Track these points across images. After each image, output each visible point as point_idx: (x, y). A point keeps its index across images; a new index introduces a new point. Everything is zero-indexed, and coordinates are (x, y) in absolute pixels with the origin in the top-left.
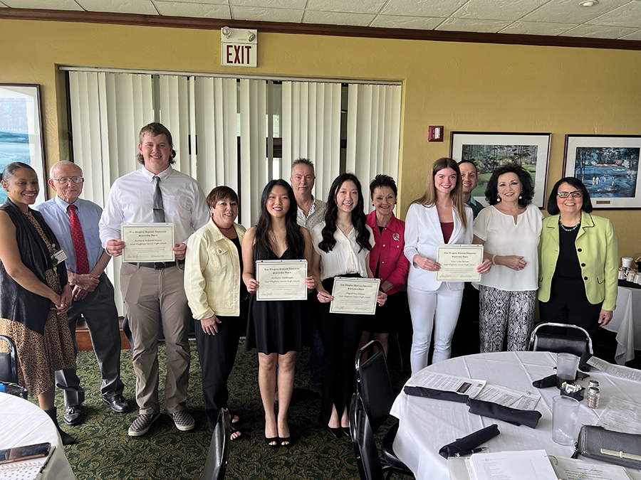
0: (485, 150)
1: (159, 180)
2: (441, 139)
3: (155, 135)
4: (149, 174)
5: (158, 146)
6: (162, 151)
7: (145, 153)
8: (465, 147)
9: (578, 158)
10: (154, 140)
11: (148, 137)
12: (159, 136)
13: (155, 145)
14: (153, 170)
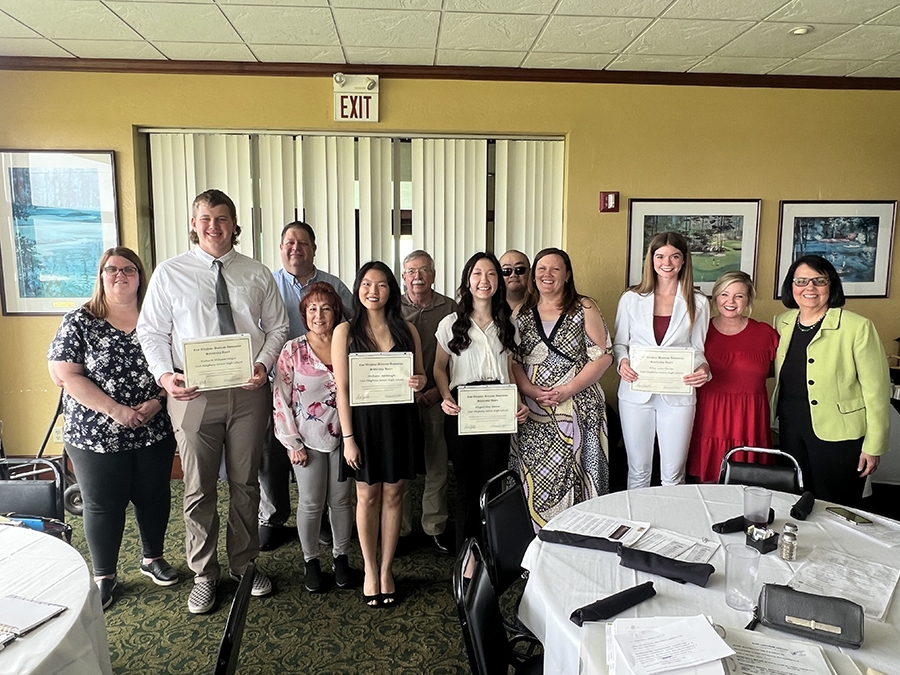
0: (674, 222)
1: (221, 265)
2: (616, 209)
3: (214, 205)
4: (207, 257)
5: (217, 220)
6: (223, 227)
7: (199, 230)
8: (647, 218)
9: (797, 230)
10: (212, 212)
11: (203, 208)
12: (218, 207)
13: (212, 219)
14: (213, 251)
